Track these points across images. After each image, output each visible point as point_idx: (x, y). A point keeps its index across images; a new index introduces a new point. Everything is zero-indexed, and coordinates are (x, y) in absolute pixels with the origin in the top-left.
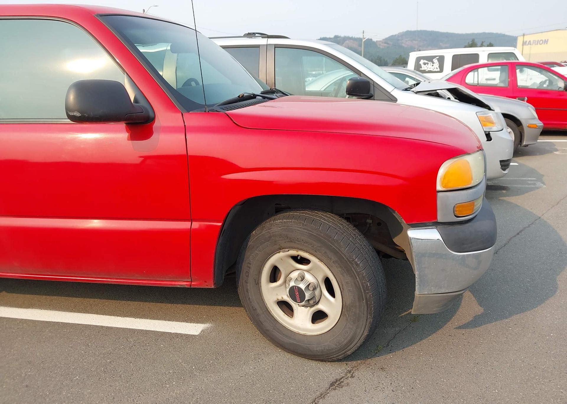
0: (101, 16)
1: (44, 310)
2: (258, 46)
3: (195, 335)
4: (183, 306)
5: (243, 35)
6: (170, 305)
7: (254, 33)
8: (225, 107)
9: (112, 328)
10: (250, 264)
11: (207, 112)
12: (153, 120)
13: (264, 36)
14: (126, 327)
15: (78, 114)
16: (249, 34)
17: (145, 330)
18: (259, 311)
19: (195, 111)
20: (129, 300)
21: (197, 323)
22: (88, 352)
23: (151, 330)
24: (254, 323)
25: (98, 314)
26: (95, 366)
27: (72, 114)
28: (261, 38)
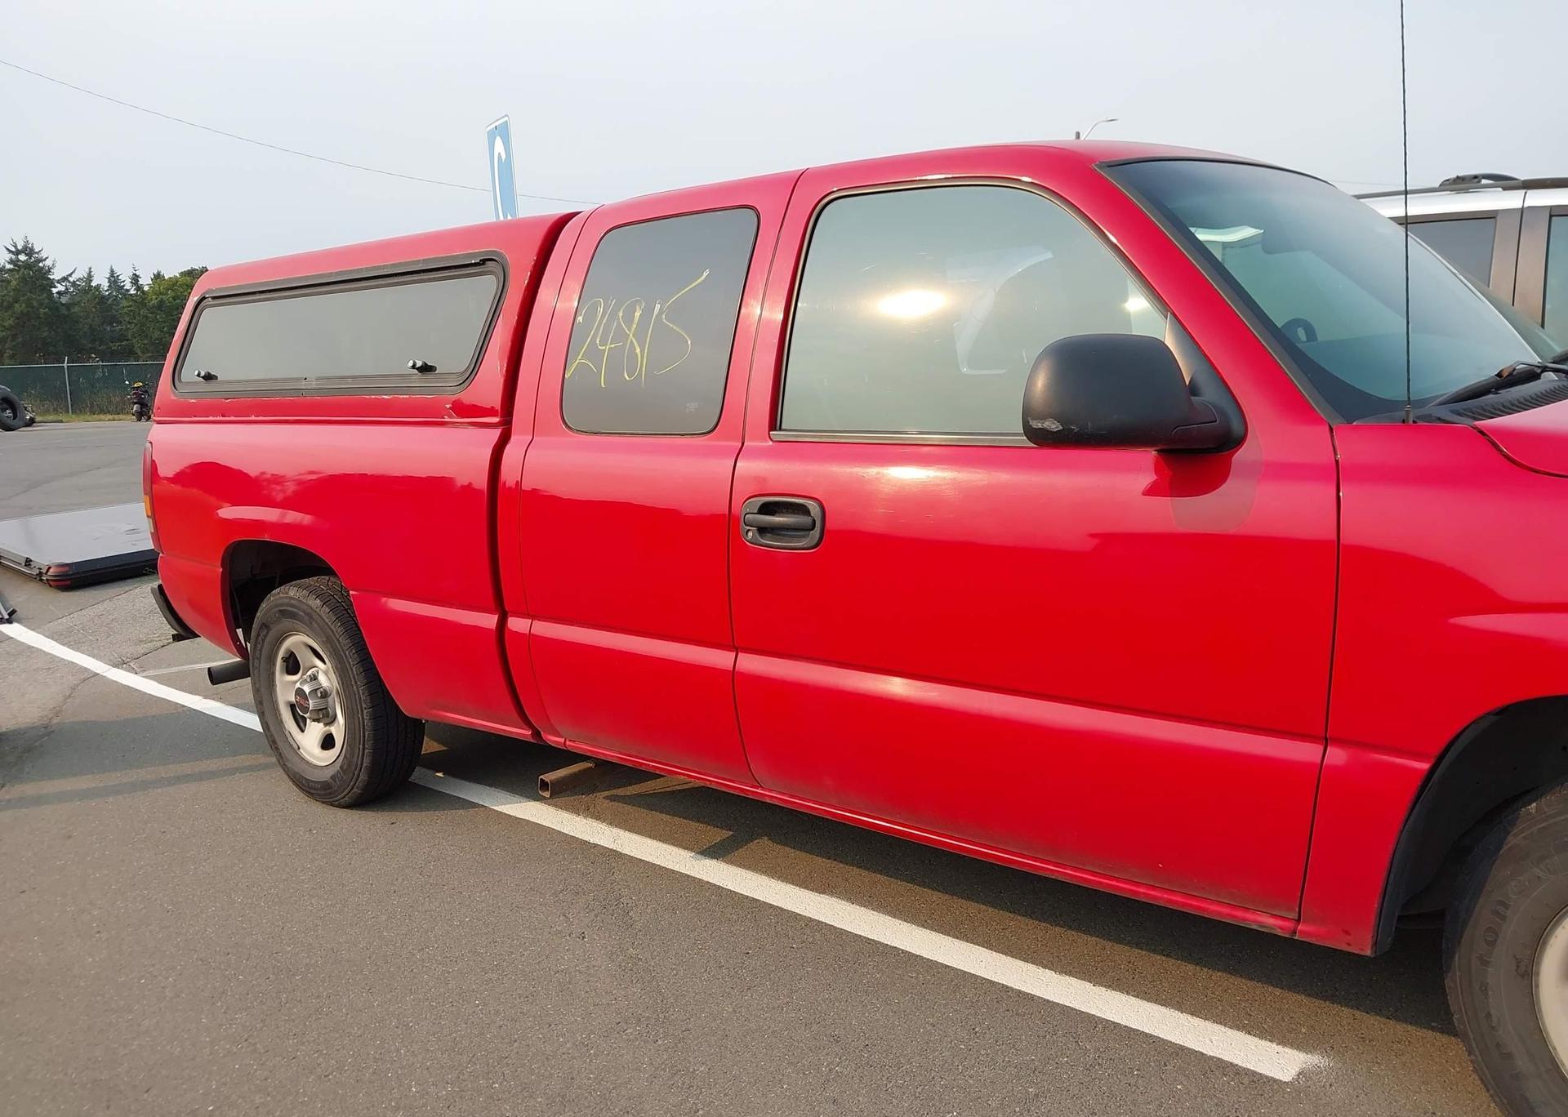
0: (1111, 165)
1: (858, 907)
2: (1490, 216)
3: (1281, 1081)
4: (1232, 979)
5: (1437, 185)
6: (1190, 967)
7: (1476, 177)
8: (1465, 407)
9: (1031, 998)
10: (1507, 907)
11: (1411, 422)
12: (1240, 441)
13: (1505, 182)
14: (1071, 1005)
15: (1053, 426)
16: (1460, 180)
17: (1126, 1026)
18: (1522, 1063)
19: (1370, 421)
20: (1070, 928)
21: (1283, 1042)
22: (977, 1051)
23: (1142, 1030)
24: (1499, 1097)
25: (991, 949)
26: (997, 1095)
27: (1040, 426)
28: (1500, 189)
